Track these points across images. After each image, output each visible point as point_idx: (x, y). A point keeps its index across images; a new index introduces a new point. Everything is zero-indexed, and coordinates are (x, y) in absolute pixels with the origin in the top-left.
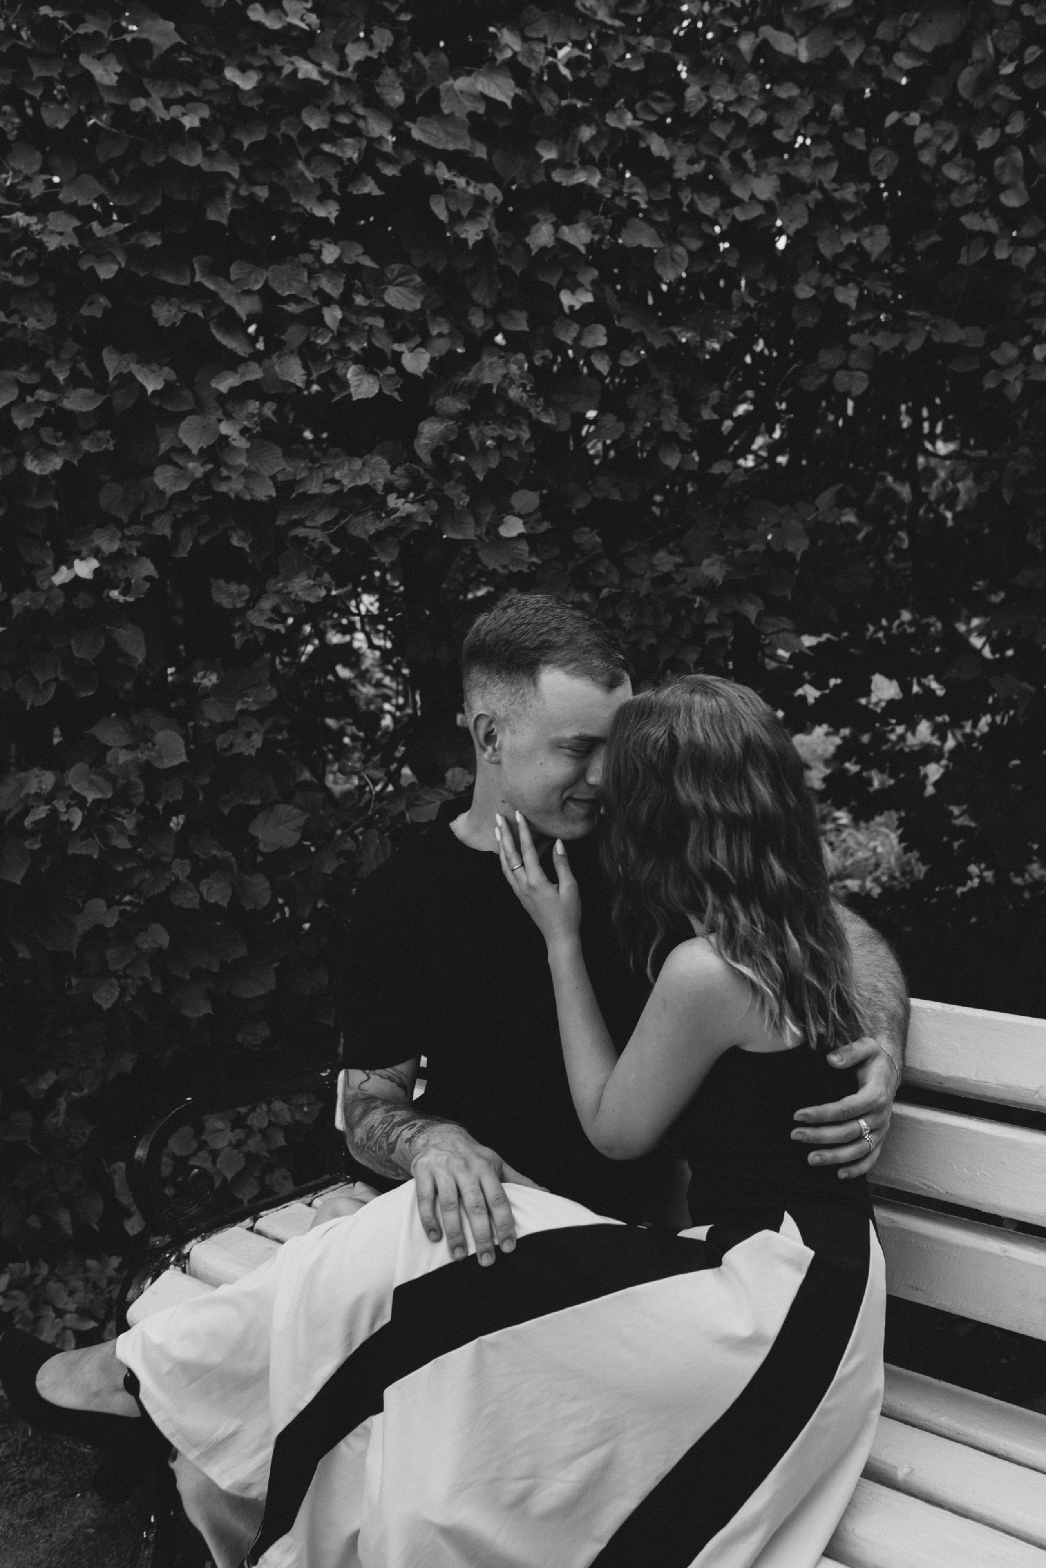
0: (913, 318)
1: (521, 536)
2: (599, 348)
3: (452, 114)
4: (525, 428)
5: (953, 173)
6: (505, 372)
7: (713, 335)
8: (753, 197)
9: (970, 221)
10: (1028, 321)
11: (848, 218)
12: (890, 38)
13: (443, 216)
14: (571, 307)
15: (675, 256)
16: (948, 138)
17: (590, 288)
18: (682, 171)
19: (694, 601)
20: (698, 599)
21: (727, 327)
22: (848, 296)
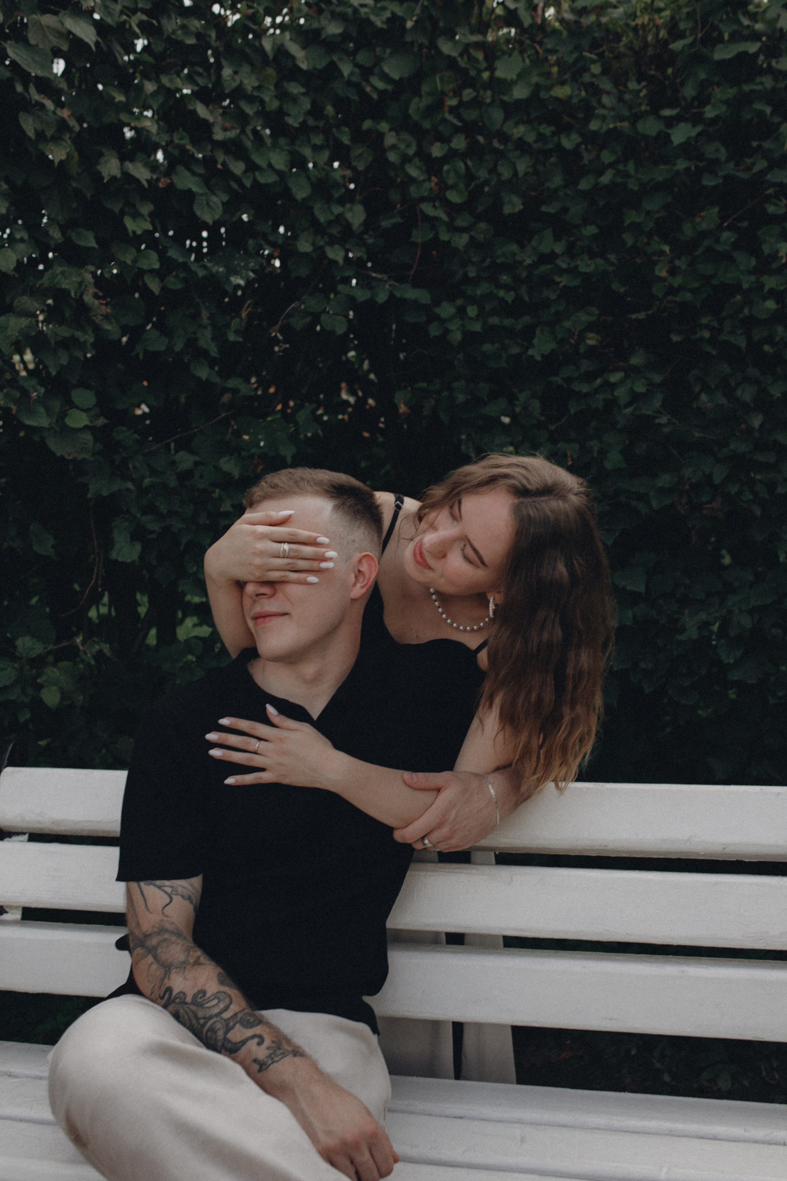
0: (376, 279)
1: (86, 427)
2: (152, 271)
3: (37, 45)
4: (90, 332)
5: (413, 172)
6: (80, 280)
7: (236, 273)
8: (270, 165)
9: (427, 208)
10: (463, 287)
11: (337, 195)
12: (368, 64)
13: (31, 134)
14: (134, 232)
15: (212, 204)
16: (409, 145)
17: (148, 219)
18: (219, 135)
19: (214, 492)
20: (217, 491)
21: (246, 268)
22: (335, 254)
